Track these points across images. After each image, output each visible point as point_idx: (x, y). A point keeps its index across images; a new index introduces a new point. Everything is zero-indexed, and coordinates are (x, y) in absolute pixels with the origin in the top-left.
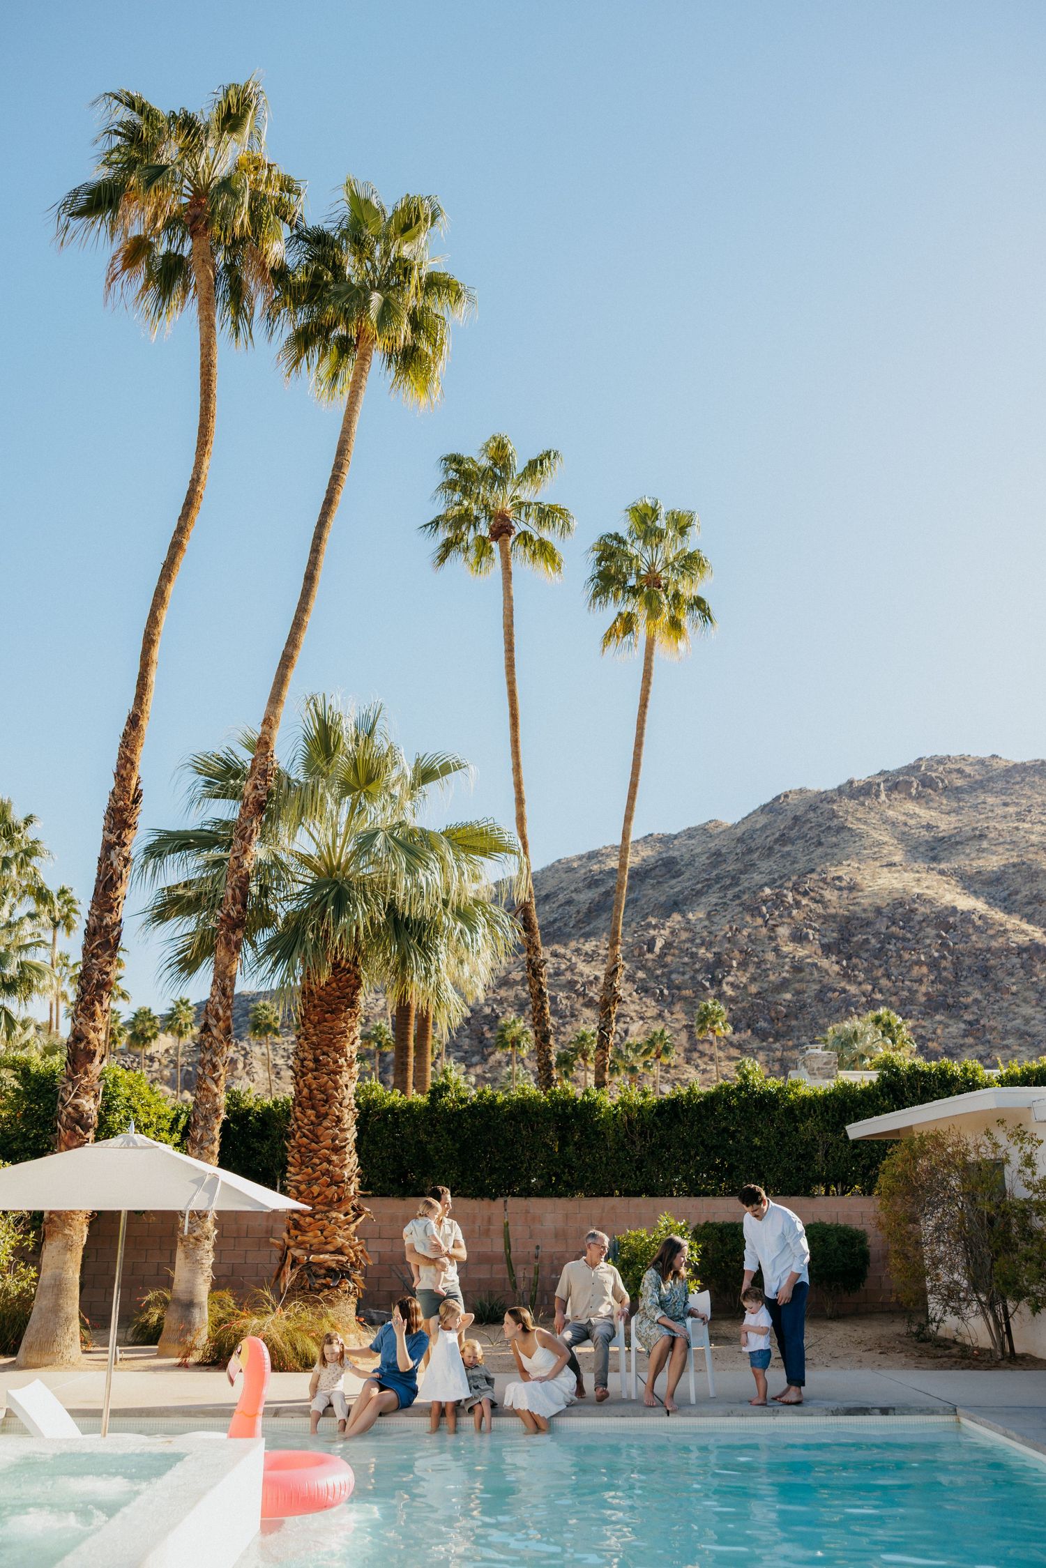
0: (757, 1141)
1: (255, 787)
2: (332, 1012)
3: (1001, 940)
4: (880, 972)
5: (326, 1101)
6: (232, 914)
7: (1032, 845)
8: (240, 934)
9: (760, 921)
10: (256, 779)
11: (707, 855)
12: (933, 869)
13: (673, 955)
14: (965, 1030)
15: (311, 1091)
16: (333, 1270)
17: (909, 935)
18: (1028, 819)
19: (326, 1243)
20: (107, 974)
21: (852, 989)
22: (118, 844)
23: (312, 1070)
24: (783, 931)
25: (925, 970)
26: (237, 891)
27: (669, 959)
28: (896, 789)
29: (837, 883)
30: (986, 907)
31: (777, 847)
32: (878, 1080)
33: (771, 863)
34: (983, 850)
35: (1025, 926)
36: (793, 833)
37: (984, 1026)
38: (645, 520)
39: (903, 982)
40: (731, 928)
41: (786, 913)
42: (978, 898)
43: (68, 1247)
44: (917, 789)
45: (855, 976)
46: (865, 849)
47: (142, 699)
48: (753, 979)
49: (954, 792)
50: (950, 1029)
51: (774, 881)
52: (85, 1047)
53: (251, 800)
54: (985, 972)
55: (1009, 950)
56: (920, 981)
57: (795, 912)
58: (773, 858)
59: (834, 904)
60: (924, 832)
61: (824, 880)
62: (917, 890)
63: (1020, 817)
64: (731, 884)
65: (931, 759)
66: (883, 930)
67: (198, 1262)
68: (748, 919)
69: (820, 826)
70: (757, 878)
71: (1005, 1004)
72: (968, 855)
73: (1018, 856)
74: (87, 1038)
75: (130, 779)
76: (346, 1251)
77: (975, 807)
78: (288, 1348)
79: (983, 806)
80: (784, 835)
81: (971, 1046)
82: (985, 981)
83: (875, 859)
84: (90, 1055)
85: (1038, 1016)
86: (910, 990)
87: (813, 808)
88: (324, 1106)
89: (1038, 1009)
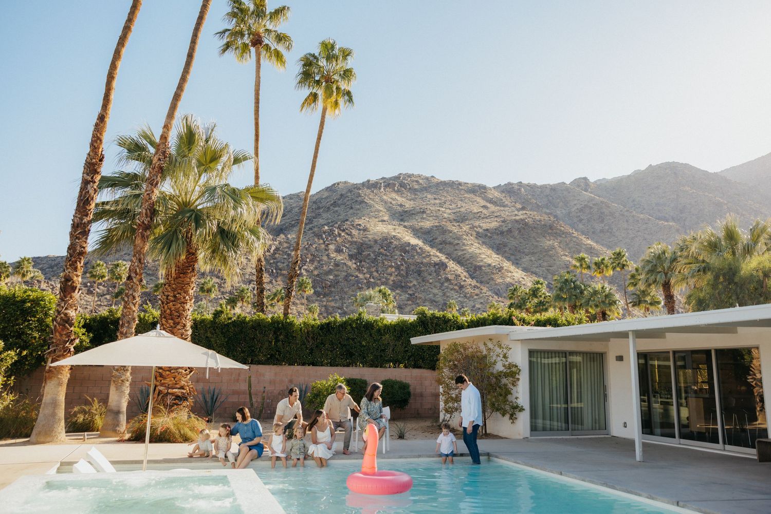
0: (364, 343)
1: (159, 159)
2: (184, 274)
3: (427, 259)
4: (373, 269)
5: (179, 316)
6: (145, 222)
7: (445, 218)
8: (148, 233)
9: (321, 241)
10: (160, 155)
11: (298, 208)
12: (401, 225)
13: (279, 254)
14: (408, 298)
15: (171, 311)
16: (179, 396)
17: (388, 254)
18: (444, 206)
19: (176, 384)
20: (84, 248)
21: (361, 276)
22: (92, 182)
23: (172, 301)
24: (332, 247)
25: (393, 270)
26: (148, 211)
27: (277, 256)
28: (388, 186)
29: (358, 227)
30: (422, 244)
31: (332, 207)
32: (417, 319)
33: (328, 215)
34: (424, 219)
35: (438, 254)
36: (340, 202)
37: (416, 296)
38: (328, 49)
39: (383, 274)
40: (308, 244)
41: (334, 238)
42: (419, 240)
43: (60, 384)
44: (397, 187)
45: (362, 270)
46: (372, 212)
47: (106, 107)
48: (316, 268)
49: (414, 191)
50: (402, 297)
51: (329, 223)
52: (71, 284)
53: (157, 166)
54: (419, 273)
55: (430, 264)
56: (391, 275)
57: (338, 239)
58: (329, 213)
59: (356, 237)
60: (399, 208)
61: (353, 225)
62: (394, 234)
63: (441, 205)
64: (308, 223)
65: (405, 174)
66: (377, 250)
67: (123, 392)
68: (316, 240)
69: (353, 200)
70: (321, 221)
71: (426, 288)
72: (417, 220)
73: (438, 223)
74: (72, 280)
75: (99, 148)
76: (185, 388)
77: (422, 198)
78: (177, 432)
79: (426, 198)
80: (335, 202)
81: (410, 305)
82: (419, 276)
83: (376, 218)
84: (74, 289)
85: (440, 294)
86: (386, 278)
87: (350, 191)
88: (177, 319)
89: (440, 290)
